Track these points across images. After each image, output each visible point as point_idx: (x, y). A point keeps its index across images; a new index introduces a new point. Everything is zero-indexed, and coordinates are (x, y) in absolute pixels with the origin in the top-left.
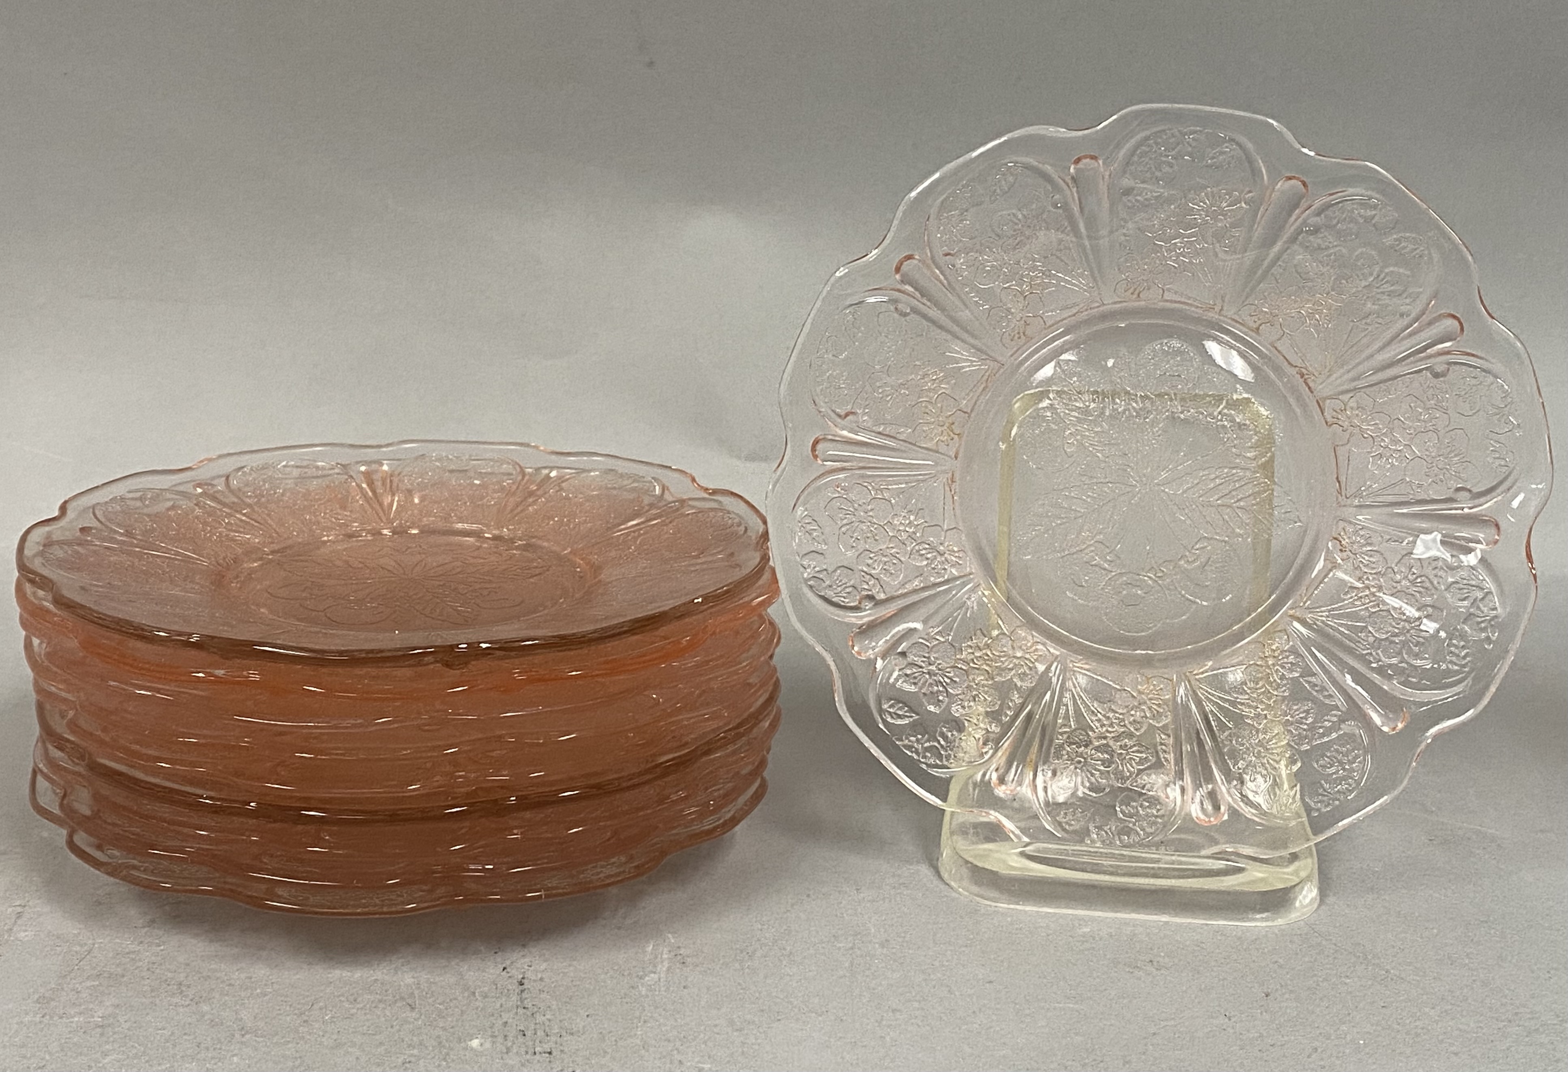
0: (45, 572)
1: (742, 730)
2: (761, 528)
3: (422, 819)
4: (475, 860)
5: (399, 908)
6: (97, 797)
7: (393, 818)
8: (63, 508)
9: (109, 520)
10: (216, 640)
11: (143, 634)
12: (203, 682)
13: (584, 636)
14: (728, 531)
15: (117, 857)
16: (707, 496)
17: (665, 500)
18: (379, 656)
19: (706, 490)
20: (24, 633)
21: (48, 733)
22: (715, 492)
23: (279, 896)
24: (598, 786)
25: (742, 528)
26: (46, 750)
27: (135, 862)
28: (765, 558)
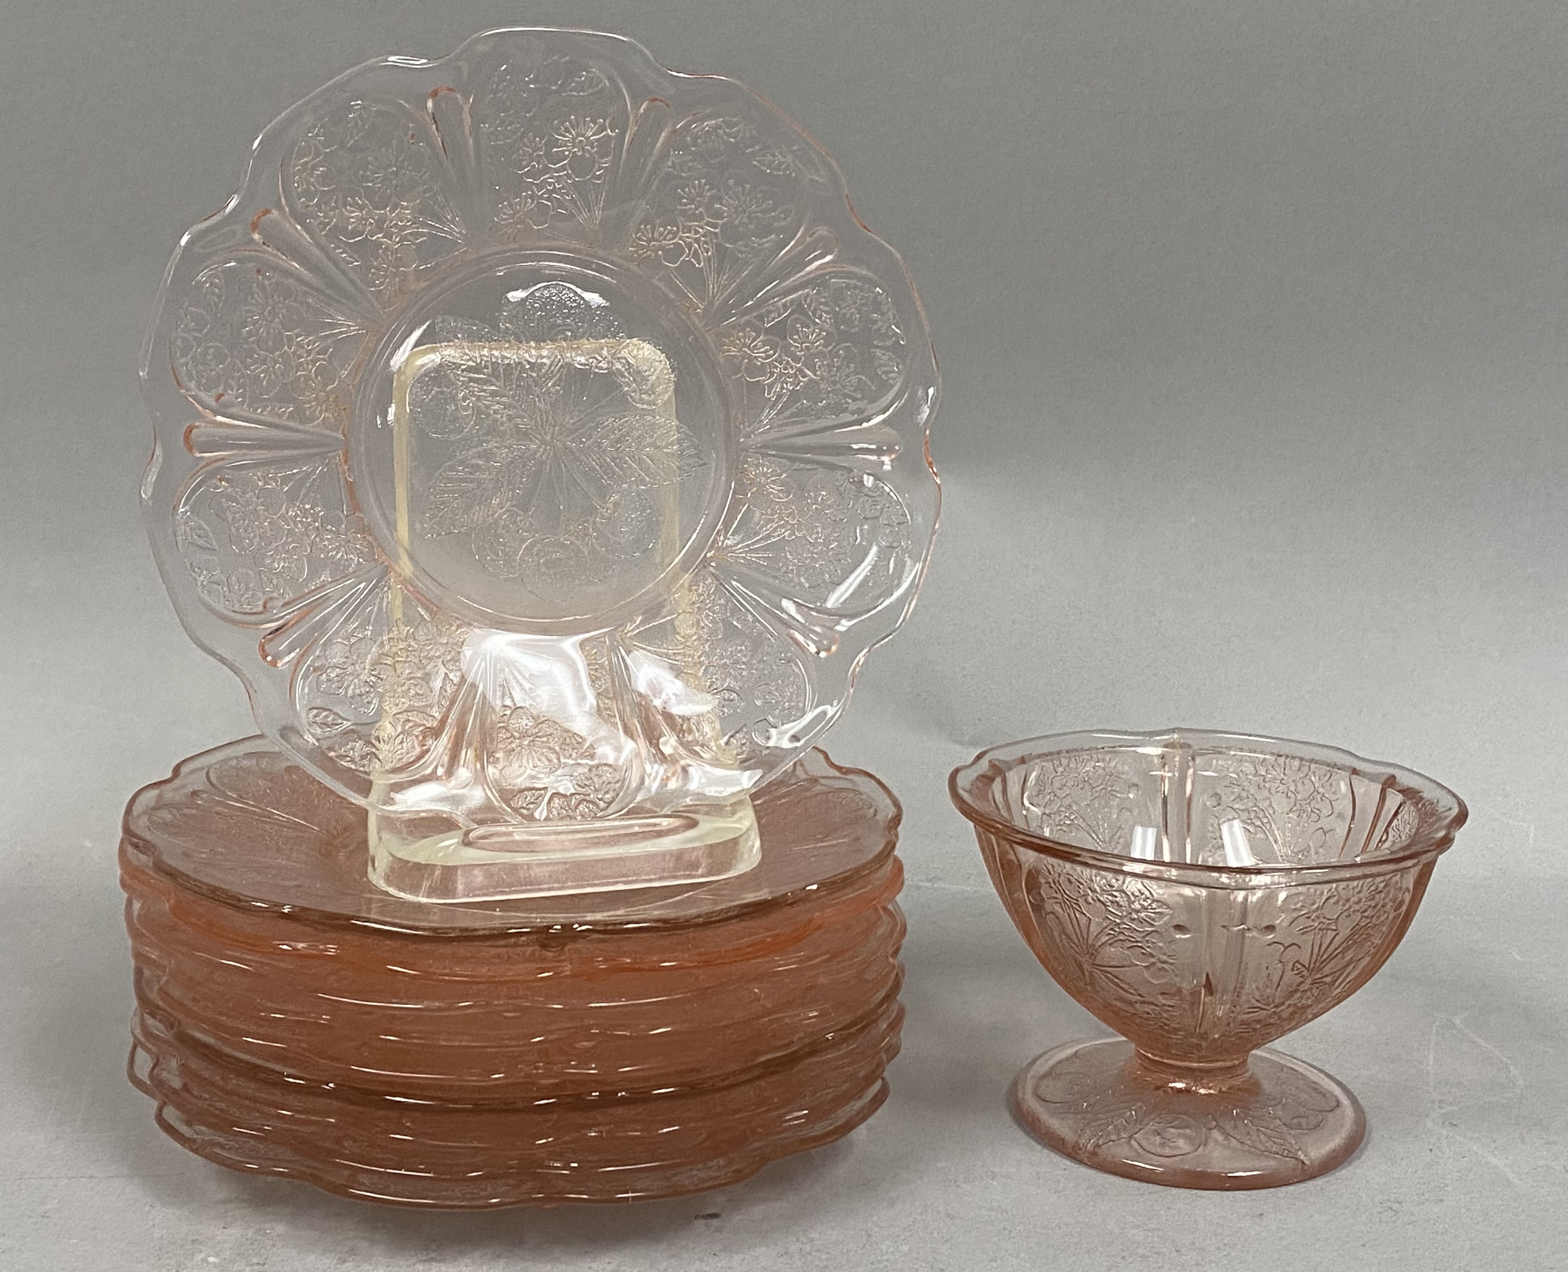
0: (147, 836)
1: (853, 1030)
2: (891, 812)
3: (507, 1111)
4: (559, 1157)
5: (482, 1202)
6: (184, 1068)
7: (478, 1108)
8: (177, 770)
9: (223, 785)
10: (309, 912)
11: (237, 903)
12: (289, 955)
13: (687, 921)
14: (858, 812)
15: (204, 1133)
16: (838, 774)
17: (797, 777)
18: (472, 934)
19: (839, 768)
20: (126, 896)
21: (144, 1000)
22: (849, 771)
23: (363, 1184)
24: (692, 1086)
25: (872, 811)
26: (142, 1019)
27: (222, 1140)
28: (891, 846)
